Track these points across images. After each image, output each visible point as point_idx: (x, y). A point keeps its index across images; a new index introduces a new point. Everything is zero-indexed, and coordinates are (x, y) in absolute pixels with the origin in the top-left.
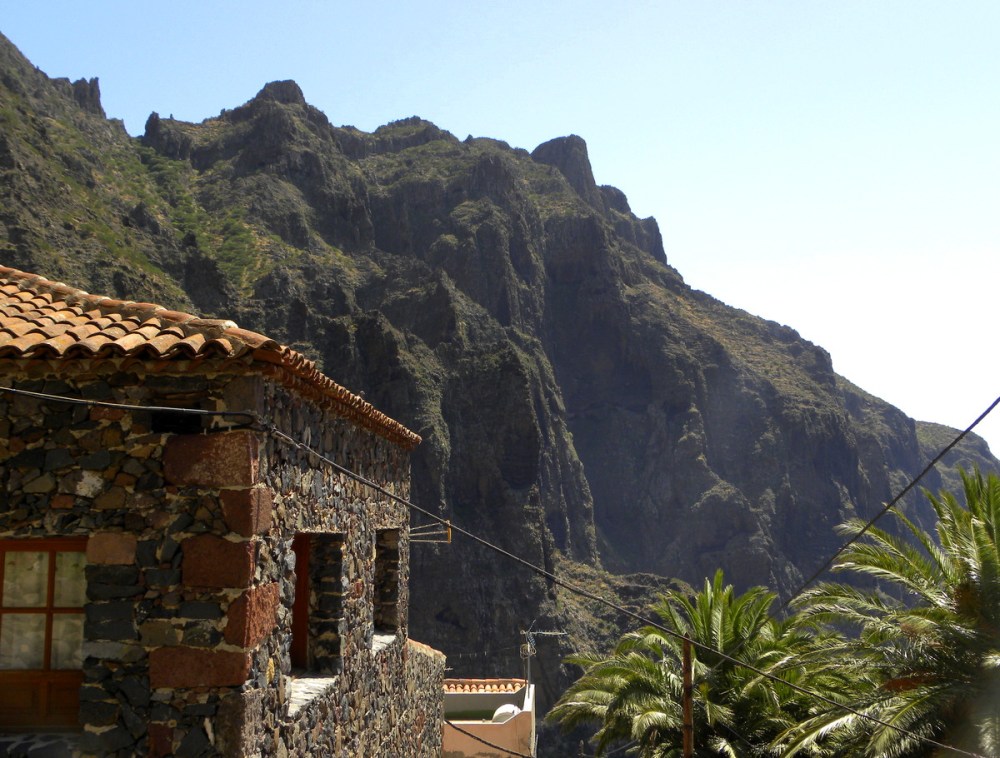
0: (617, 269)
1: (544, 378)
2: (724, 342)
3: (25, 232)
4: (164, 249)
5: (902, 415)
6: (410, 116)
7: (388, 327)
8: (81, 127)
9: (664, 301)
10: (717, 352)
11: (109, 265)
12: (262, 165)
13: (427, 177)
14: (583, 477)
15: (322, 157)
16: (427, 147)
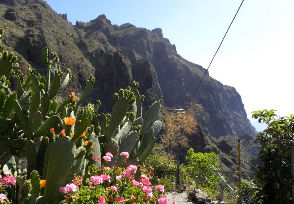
0: (168, 52)
1: (154, 72)
2: (189, 67)
3: (43, 31)
4: (75, 40)
5: (221, 83)
6: (127, 23)
7: (120, 54)
8: (63, 23)
9: (177, 59)
10: (187, 68)
11: (61, 39)
12: (98, 30)
13: (130, 34)
14: (161, 91)
15: (110, 29)
16: (131, 28)
